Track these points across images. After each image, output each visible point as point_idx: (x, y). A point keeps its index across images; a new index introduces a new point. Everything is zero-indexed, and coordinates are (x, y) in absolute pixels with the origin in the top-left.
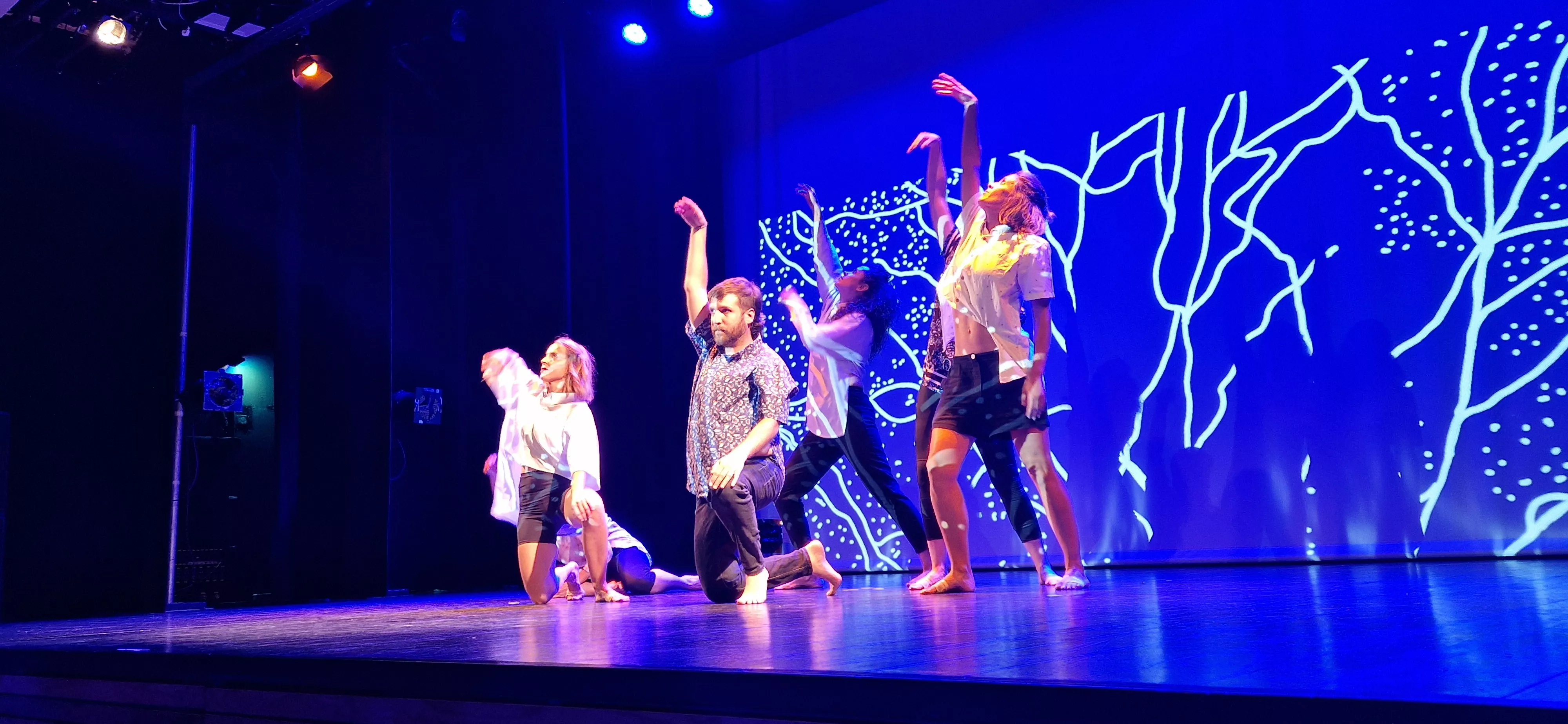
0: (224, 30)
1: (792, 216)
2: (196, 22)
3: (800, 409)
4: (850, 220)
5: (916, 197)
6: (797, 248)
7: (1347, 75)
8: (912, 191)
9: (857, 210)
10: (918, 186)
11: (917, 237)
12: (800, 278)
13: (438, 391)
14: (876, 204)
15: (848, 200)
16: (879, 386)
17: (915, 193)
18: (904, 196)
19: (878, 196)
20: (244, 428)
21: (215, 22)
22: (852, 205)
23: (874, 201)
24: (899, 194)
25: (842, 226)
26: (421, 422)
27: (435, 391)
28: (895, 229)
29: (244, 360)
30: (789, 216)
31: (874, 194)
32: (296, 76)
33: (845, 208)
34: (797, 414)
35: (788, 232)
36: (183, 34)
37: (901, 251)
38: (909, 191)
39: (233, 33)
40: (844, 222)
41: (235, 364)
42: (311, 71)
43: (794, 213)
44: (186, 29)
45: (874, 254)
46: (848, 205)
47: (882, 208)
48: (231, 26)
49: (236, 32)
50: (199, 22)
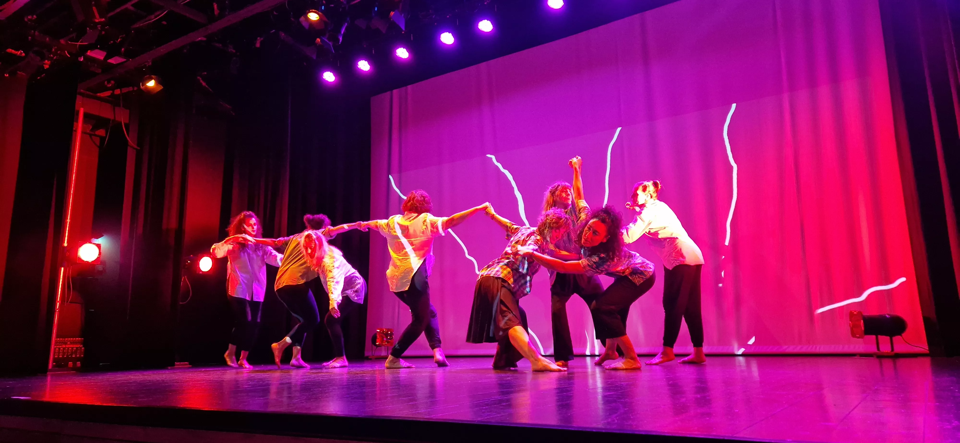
0: (102, 59)
2: (87, 54)
20: (101, 273)
21: (98, 55)
26: (202, 272)
29: (103, 236)
32: (142, 86)
36: (79, 60)
39: (108, 61)
41: (98, 237)
42: (151, 84)
44: (81, 56)
48: (107, 58)
49: (109, 61)
50: (89, 53)
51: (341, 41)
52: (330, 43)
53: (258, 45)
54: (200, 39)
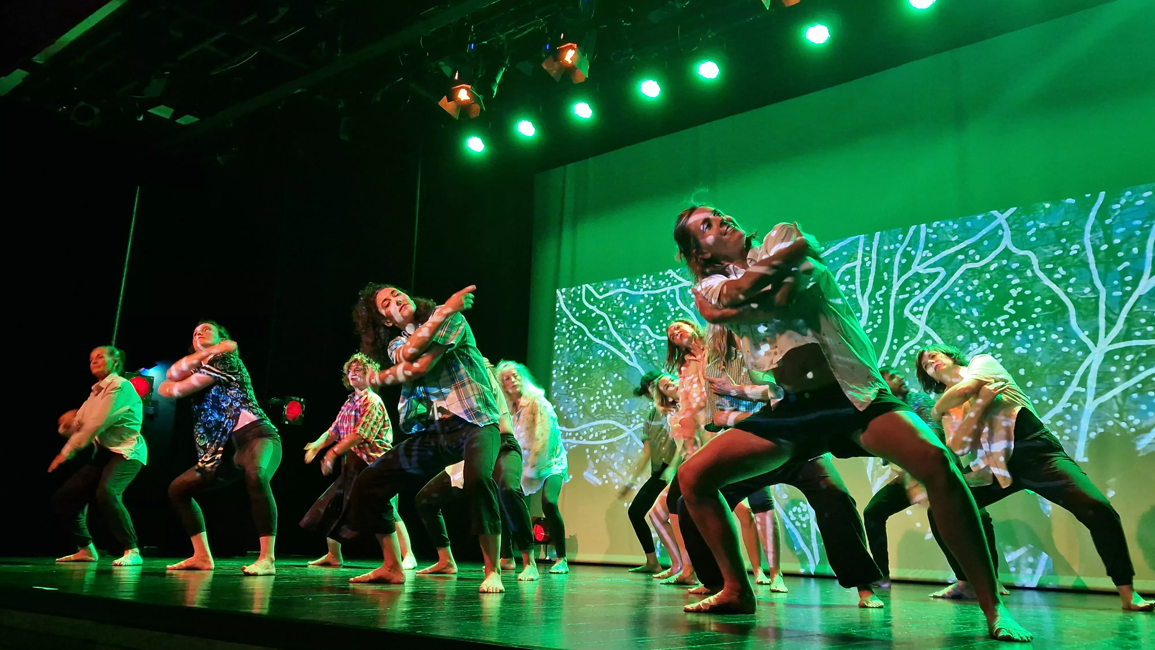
0: (168, 118)
1: (582, 288)
2: (149, 111)
3: (577, 434)
4: (625, 295)
5: (676, 281)
6: (584, 312)
7: (1001, 218)
8: (673, 277)
9: (630, 288)
10: (678, 274)
11: (675, 311)
12: (584, 334)
13: (302, 400)
14: (645, 284)
15: (625, 279)
16: (638, 421)
17: (675, 279)
18: (667, 280)
19: (647, 278)
21: (163, 112)
22: (628, 284)
23: (644, 282)
24: (663, 278)
25: (618, 299)
26: (287, 423)
27: (300, 400)
28: (658, 304)
29: (156, 365)
30: (579, 287)
31: (644, 276)
33: (622, 285)
34: (574, 438)
35: (578, 299)
36: (138, 119)
37: (661, 321)
38: (671, 277)
39: (176, 121)
40: (621, 295)
41: (149, 367)
43: (583, 286)
44: (140, 116)
45: (641, 322)
46: (625, 283)
47: (650, 287)
48: (175, 116)
49: (178, 121)
50: (151, 111)
51: (495, 94)
52: (480, 96)
53: (378, 99)
54: (299, 90)
